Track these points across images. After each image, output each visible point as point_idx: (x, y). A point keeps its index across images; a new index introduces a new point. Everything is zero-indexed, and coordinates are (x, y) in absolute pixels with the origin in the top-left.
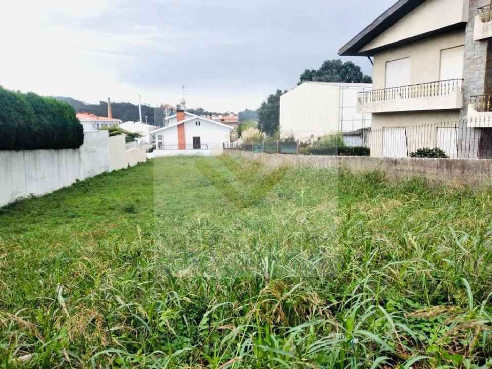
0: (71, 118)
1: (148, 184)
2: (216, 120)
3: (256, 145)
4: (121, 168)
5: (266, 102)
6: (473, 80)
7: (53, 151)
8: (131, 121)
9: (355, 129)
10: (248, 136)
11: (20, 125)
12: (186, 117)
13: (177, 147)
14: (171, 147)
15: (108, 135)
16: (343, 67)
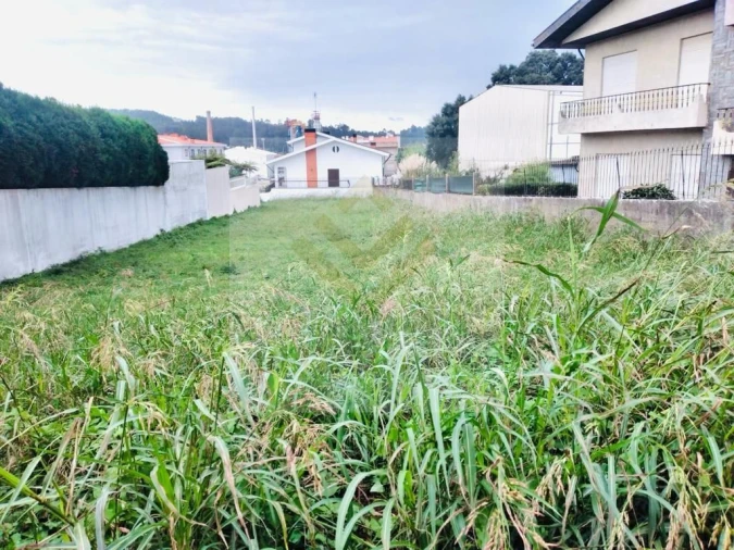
0: (150, 142)
1: (259, 237)
2: (364, 144)
3: (418, 181)
4: (223, 214)
5: (440, 114)
6: (724, 85)
7: (127, 189)
8: (241, 145)
9: (570, 156)
10: (409, 167)
11: (81, 152)
12: (318, 139)
13: (305, 184)
14: (297, 184)
15: (204, 167)
16: (559, 60)
